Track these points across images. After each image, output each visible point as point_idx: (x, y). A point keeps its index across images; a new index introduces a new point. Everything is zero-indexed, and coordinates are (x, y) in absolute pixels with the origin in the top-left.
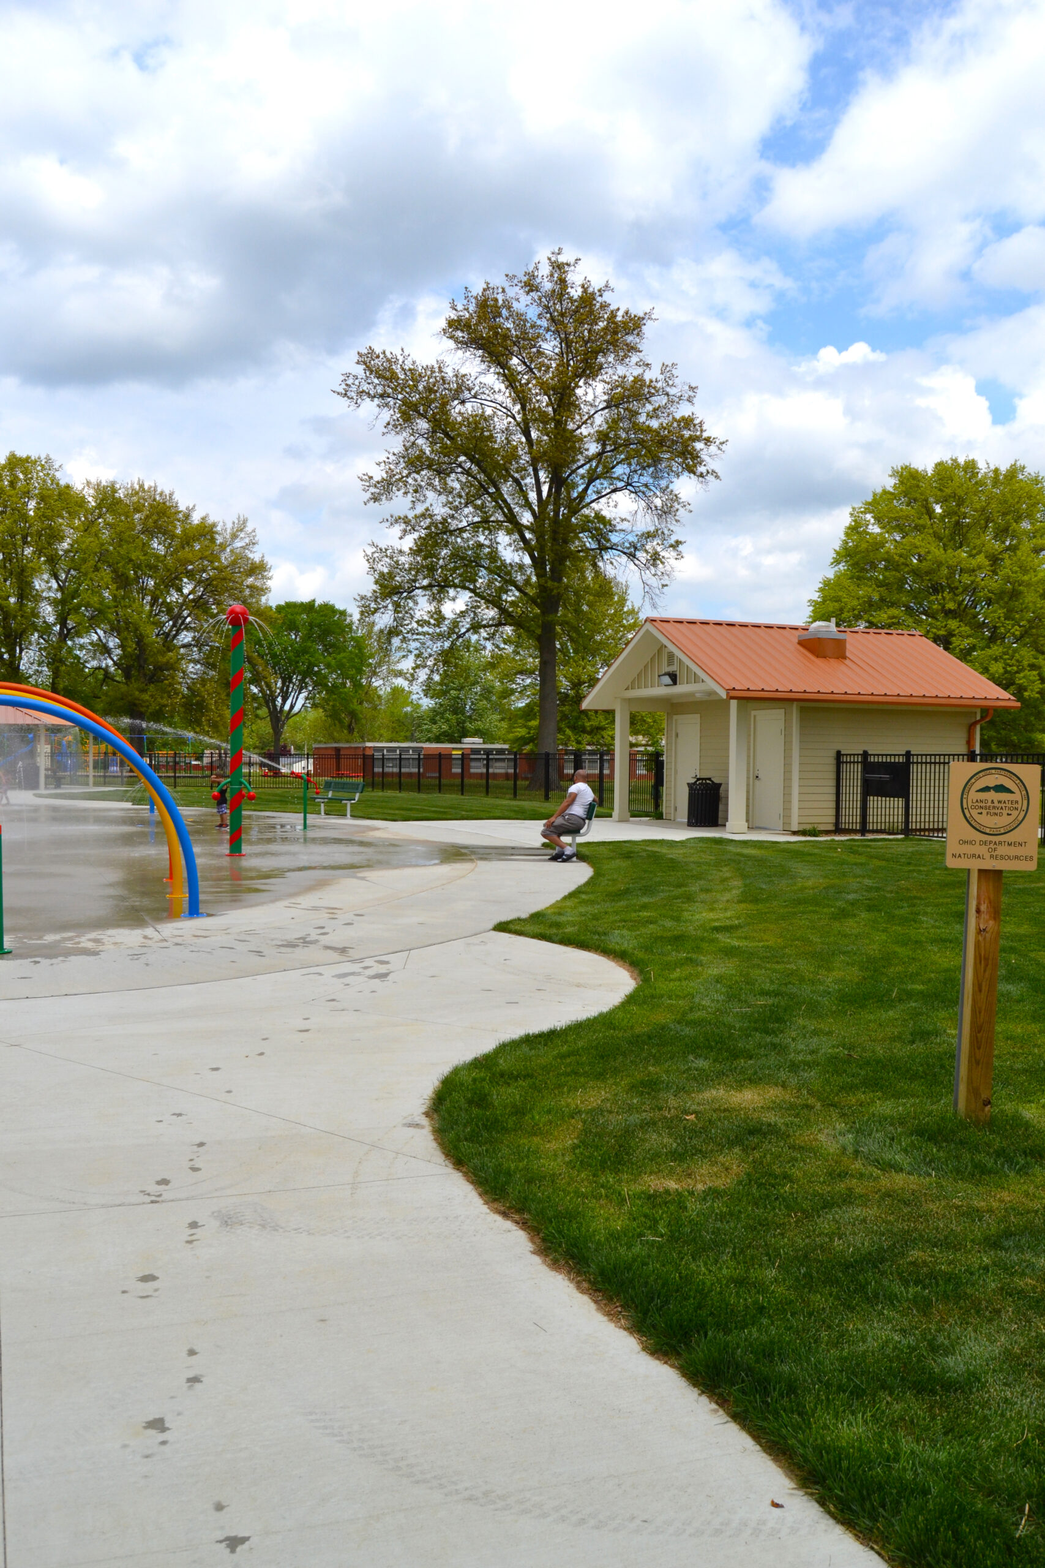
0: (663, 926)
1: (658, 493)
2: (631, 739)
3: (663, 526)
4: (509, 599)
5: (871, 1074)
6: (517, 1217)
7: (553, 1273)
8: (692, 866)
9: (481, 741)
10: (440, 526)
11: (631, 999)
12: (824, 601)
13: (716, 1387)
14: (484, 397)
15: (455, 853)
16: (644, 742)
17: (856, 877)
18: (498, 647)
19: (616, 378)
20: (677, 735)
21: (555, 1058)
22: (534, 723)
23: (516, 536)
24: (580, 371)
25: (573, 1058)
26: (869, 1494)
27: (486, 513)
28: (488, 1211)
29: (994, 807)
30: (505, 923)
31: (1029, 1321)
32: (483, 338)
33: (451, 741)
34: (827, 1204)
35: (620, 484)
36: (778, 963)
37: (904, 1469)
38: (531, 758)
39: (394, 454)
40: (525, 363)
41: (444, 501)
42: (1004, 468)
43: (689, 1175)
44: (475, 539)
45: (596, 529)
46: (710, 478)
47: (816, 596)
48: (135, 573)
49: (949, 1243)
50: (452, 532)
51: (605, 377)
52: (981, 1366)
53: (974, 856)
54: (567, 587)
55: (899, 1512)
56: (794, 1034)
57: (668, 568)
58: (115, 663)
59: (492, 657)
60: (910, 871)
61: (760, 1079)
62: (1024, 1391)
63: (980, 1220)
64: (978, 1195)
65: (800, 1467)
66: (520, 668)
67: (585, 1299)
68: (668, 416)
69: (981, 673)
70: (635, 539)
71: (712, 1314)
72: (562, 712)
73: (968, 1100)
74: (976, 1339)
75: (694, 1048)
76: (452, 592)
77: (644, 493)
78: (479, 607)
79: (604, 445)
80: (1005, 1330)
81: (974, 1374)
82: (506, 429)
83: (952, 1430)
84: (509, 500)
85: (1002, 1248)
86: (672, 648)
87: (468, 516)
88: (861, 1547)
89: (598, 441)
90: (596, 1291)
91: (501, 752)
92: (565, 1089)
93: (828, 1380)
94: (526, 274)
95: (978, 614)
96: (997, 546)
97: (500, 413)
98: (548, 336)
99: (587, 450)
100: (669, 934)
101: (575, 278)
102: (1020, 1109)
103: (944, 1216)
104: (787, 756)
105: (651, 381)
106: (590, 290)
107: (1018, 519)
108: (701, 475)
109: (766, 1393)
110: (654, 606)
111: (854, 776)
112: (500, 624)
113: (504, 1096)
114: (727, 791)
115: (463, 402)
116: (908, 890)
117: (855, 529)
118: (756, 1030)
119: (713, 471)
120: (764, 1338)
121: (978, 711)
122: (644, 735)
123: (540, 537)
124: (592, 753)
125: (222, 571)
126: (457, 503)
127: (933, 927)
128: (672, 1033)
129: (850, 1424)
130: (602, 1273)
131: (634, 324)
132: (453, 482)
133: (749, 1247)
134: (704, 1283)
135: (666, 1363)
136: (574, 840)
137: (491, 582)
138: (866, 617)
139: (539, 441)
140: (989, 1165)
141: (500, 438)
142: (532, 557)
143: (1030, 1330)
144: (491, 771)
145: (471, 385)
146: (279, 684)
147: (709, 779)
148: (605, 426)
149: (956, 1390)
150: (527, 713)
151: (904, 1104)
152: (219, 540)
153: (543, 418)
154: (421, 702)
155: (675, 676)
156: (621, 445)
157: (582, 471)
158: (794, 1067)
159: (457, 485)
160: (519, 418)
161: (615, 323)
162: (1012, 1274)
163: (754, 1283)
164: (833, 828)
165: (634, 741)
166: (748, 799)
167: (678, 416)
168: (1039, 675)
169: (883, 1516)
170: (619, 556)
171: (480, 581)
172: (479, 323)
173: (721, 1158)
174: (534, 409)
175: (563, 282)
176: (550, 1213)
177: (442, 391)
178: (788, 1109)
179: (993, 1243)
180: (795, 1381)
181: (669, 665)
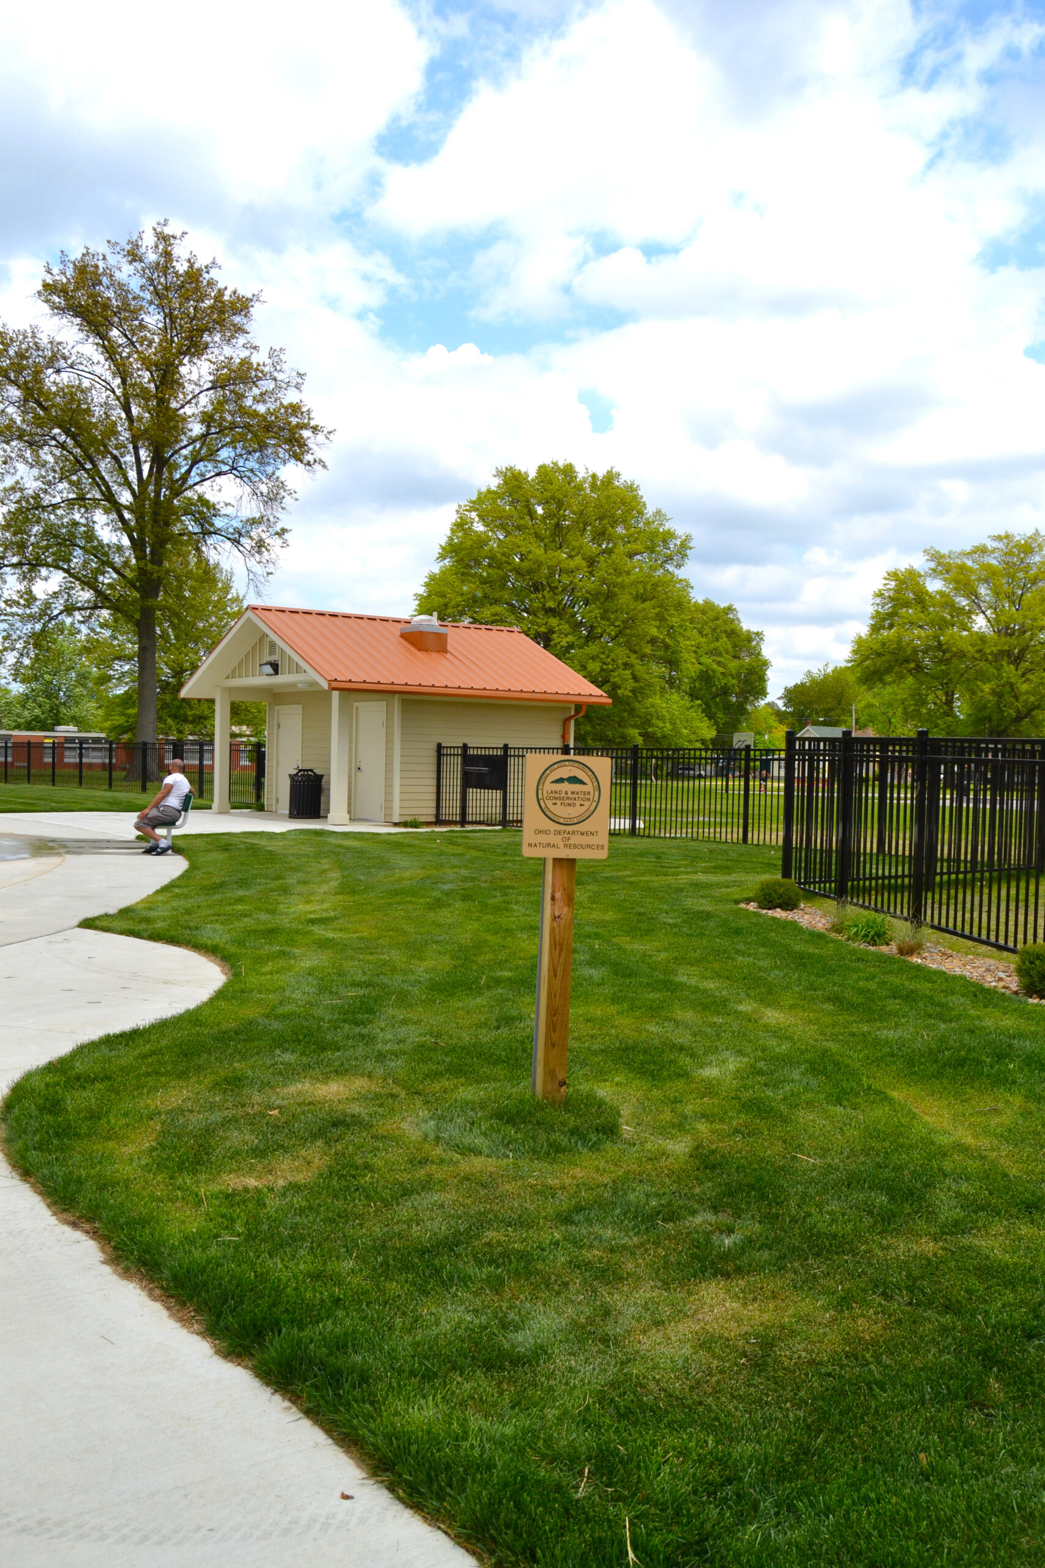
0: (258, 919)
1: (264, 480)
2: (234, 728)
3: (269, 513)
4: (106, 581)
5: (455, 1060)
6: (87, 1226)
7: (125, 1282)
8: (291, 858)
9: (76, 729)
10: (32, 501)
11: (220, 995)
12: (429, 596)
13: (289, 1384)
14: (81, 367)
15: (43, 847)
16: (248, 733)
17: (452, 867)
18: (93, 630)
19: (222, 358)
20: (279, 726)
21: (136, 1058)
22: (133, 711)
23: (114, 516)
24: (185, 348)
25: (155, 1057)
26: (437, 1476)
27: (81, 489)
28: (56, 1222)
29: (568, 798)
30: (90, 919)
31: (594, 1291)
32: (81, 306)
33: (44, 728)
34: (407, 1192)
35: (225, 468)
36: (371, 953)
37: (472, 1447)
38: (129, 747)
40: (126, 336)
41: (36, 474)
42: (601, 473)
43: (270, 1172)
44: (71, 516)
45: (200, 513)
46: (317, 467)
47: (422, 590)
49: (523, 1222)
50: (44, 508)
51: (210, 357)
52: (548, 1338)
53: (549, 845)
54: (168, 572)
55: (464, 1490)
56: (383, 1024)
57: (273, 556)
59: (88, 641)
60: (505, 861)
61: (347, 1071)
62: (587, 1359)
63: (553, 1197)
64: (552, 1173)
65: (371, 1456)
66: (118, 654)
67: (158, 1306)
68: (276, 401)
69: (578, 671)
70: (239, 525)
71: (287, 1311)
72: (162, 700)
73: (544, 1082)
74: (545, 1312)
75: (281, 1042)
76: (44, 571)
77: (249, 478)
78: (73, 588)
79: (209, 427)
80: (572, 1302)
81: (541, 1347)
82: (105, 403)
83: (519, 1403)
84: (107, 478)
85: (573, 1223)
86: (273, 637)
87: (63, 491)
88: (429, 1528)
89: (202, 422)
90: (168, 1297)
91: (96, 740)
92: (145, 1090)
93: (401, 1365)
94: (129, 242)
95: (576, 613)
96: (593, 548)
97: (98, 386)
98: (152, 309)
99: (191, 430)
100: (263, 927)
101: (181, 251)
102: (595, 1087)
103: (519, 1195)
104: (389, 749)
105: (259, 365)
106: (197, 266)
107: (614, 523)
108: (309, 464)
109: (339, 1384)
110: (259, 594)
111: (454, 768)
112: (96, 607)
113: (77, 1101)
114: (329, 782)
115: (58, 371)
116: (502, 879)
117: (461, 525)
118: (345, 1021)
119: (321, 461)
120: (338, 1330)
121: (573, 707)
122: (248, 726)
123: (140, 518)
124: (193, 743)
126: (50, 478)
127: (524, 915)
128: (260, 1028)
129: (421, 1408)
130: (175, 1277)
131: (242, 305)
132: (47, 455)
133: (326, 1240)
134: (280, 1280)
135: (239, 1365)
136: (169, 832)
137: (86, 563)
138: (470, 613)
139: (140, 418)
140: (563, 1144)
141: (98, 412)
142: (131, 538)
143: (595, 1300)
144: (84, 760)
145: (67, 354)
147: (311, 770)
148: (210, 408)
149: (524, 1364)
150: (126, 700)
151: (486, 1089)
153: (144, 394)
154: (10, 687)
155: (277, 665)
156: (226, 428)
157: (184, 452)
158: (381, 1057)
159: (50, 459)
160: (119, 392)
161: (222, 302)
162: (581, 1247)
163: (331, 1276)
164: (434, 820)
165: (238, 732)
166: (350, 791)
167: (286, 402)
168: (632, 674)
169: (450, 1495)
170: (223, 541)
171: (75, 560)
172: (77, 289)
173: (303, 1153)
174: (135, 384)
175: (167, 254)
176: (122, 1220)
177: (35, 358)
178: (373, 1099)
179: (565, 1219)
180: (368, 1370)
181: (270, 654)
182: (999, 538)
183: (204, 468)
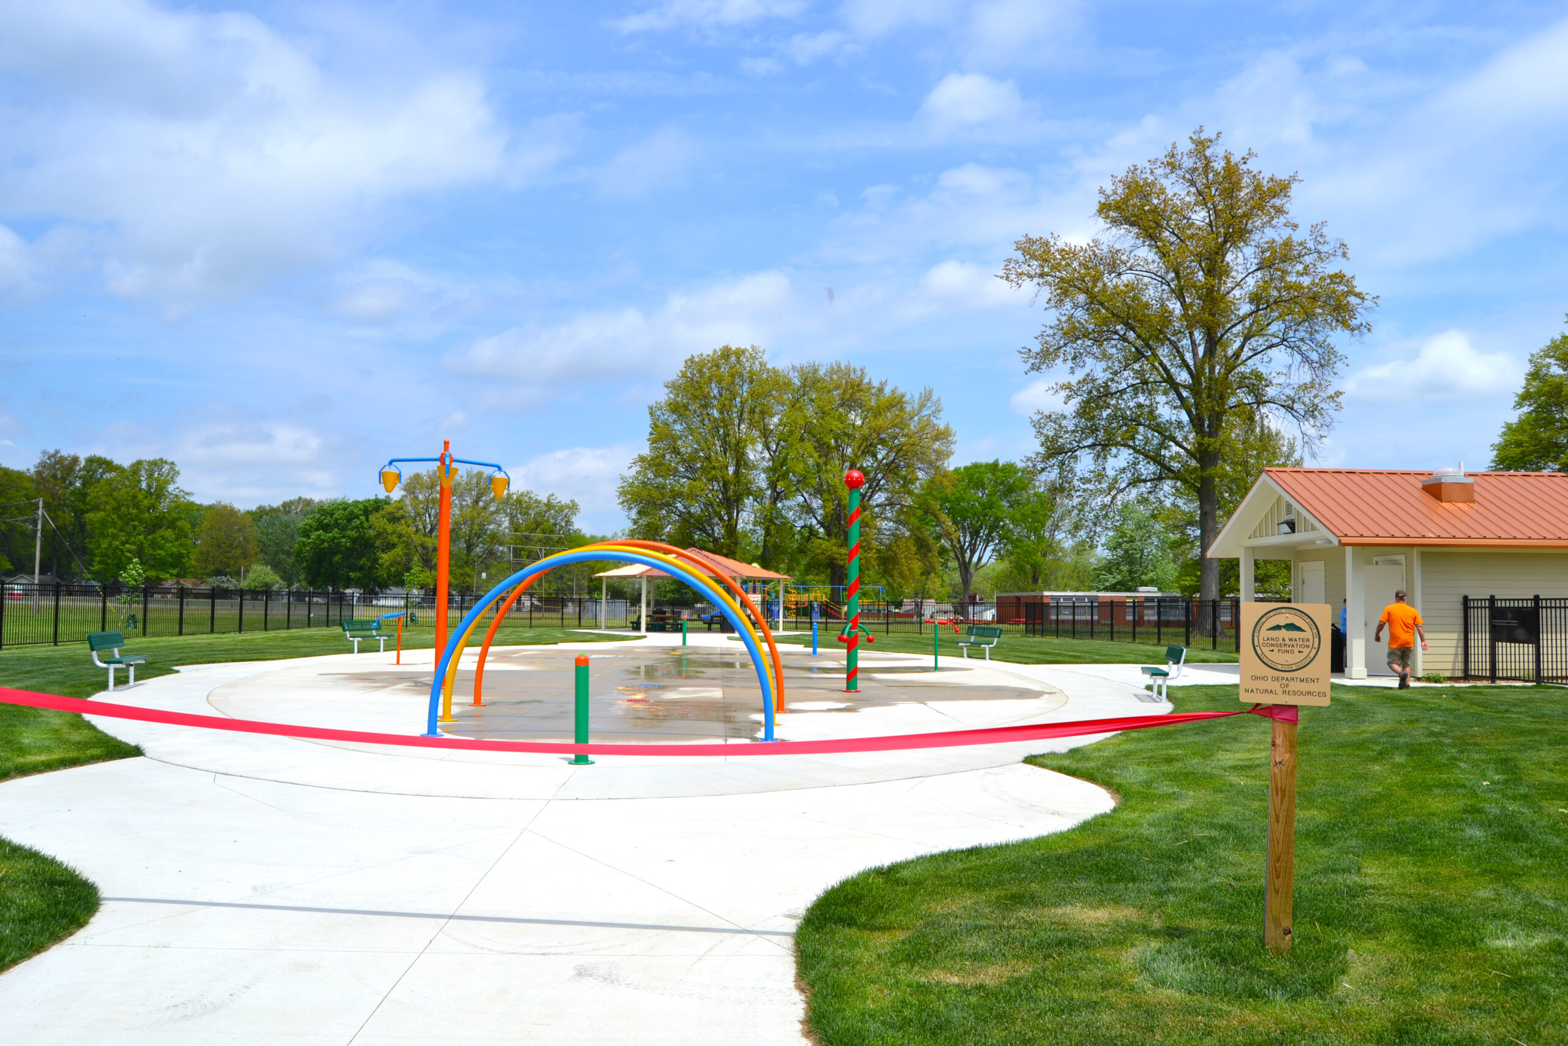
1: (1314, 347)
3: (1320, 378)
4: (1169, 454)
9: (1156, 589)
10: (1102, 389)
12: (1506, 446)
14: (1139, 268)
19: (1265, 241)
20: (1303, 582)
23: (1172, 395)
27: (1144, 375)
29: (1285, 645)
30: (1035, 757)
32: (1133, 216)
33: (1129, 590)
35: (1276, 341)
39: (1051, 327)
40: (1176, 234)
41: (1105, 366)
44: (1135, 400)
45: (1252, 385)
46: (1362, 330)
48: (836, 441)
50: (1113, 395)
51: (1254, 241)
53: (1266, 691)
54: (1224, 443)
57: (1328, 419)
58: (819, 522)
68: (1319, 273)
70: (1291, 392)
76: (1114, 450)
77: (1299, 347)
78: (1138, 463)
79: (1256, 305)
82: (1162, 297)
84: (1165, 363)
87: (1128, 378)
89: (1251, 302)
91: (1174, 599)
94: (1168, 155)
97: (1154, 282)
98: (1195, 208)
99: (1240, 310)
101: (1216, 152)
105: (1301, 242)
106: (1233, 160)
108: (1355, 328)
111: (1481, 618)
112: (1160, 478)
115: (1119, 275)
117: (1537, 373)
119: (1366, 324)
123: (1197, 394)
125: (911, 437)
126: (1116, 368)
131: (1281, 188)
132: (1111, 348)
136: (1164, 682)
137: (1150, 439)
139: (1193, 305)
141: (1155, 305)
142: (1189, 413)
144: (1164, 618)
145: (1126, 259)
146: (968, 539)
148: (1257, 288)
152: (908, 408)
153: (1196, 284)
155: (1293, 524)
156: (1274, 304)
157: (1235, 330)
159: (1114, 351)
160: (1173, 285)
161: (1261, 189)
164: (1460, 675)
167: (1330, 272)
170: (1276, 409)
171: (1140, 438)
174: (1187, 276)
175: (1205, 157)
181: (1287, 514)
183: (1256, 342)
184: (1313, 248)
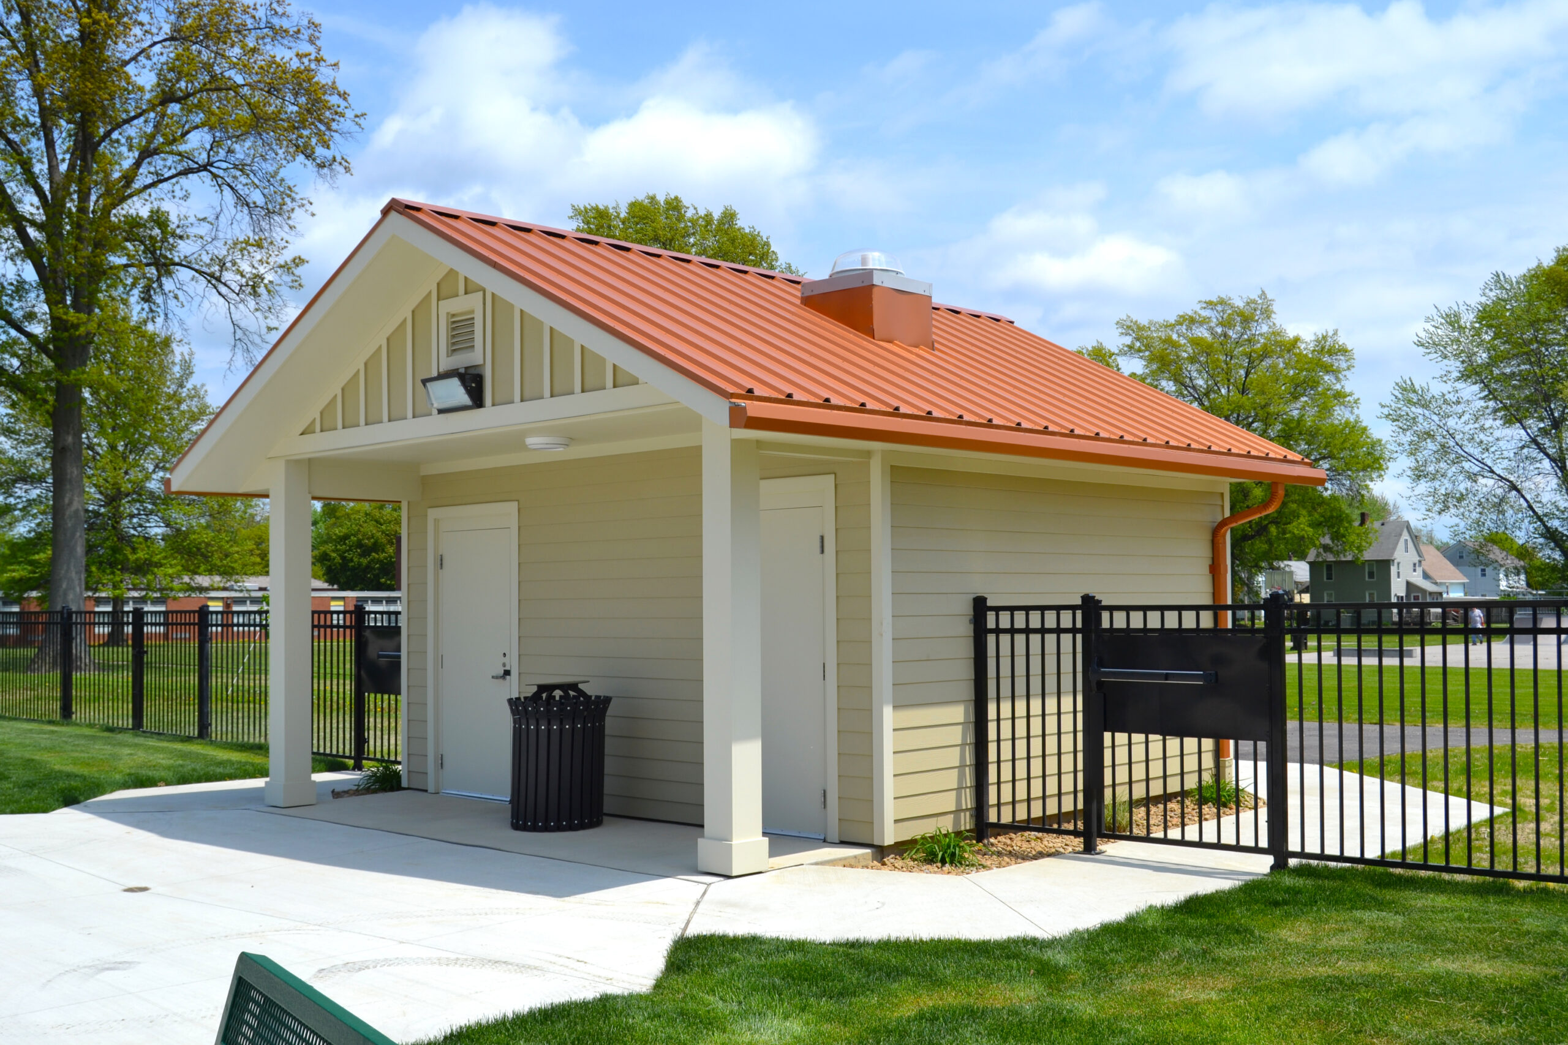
22: (43, 557)
23: (12, 235)
35: (194, 163)
46: (336, 169)
54: (101, 324)
66: (21, 473)
70: (220, 252)
104: (849, 617)
108: (323, 163)
111: (1046, 672)
119: (343, 160)
123: (53, 240)
147: (575, 687)
155: (482, 380)
170: (191, 280)
182: (1210, 304)
183: (163, 163)
184: (264, 19)
